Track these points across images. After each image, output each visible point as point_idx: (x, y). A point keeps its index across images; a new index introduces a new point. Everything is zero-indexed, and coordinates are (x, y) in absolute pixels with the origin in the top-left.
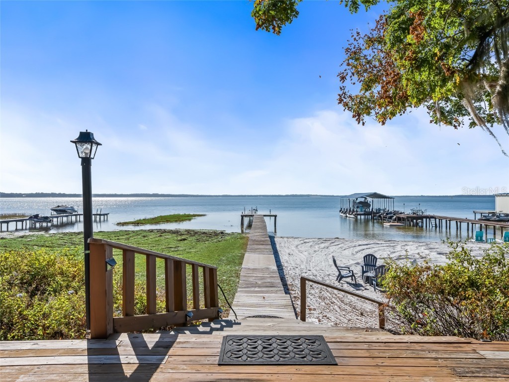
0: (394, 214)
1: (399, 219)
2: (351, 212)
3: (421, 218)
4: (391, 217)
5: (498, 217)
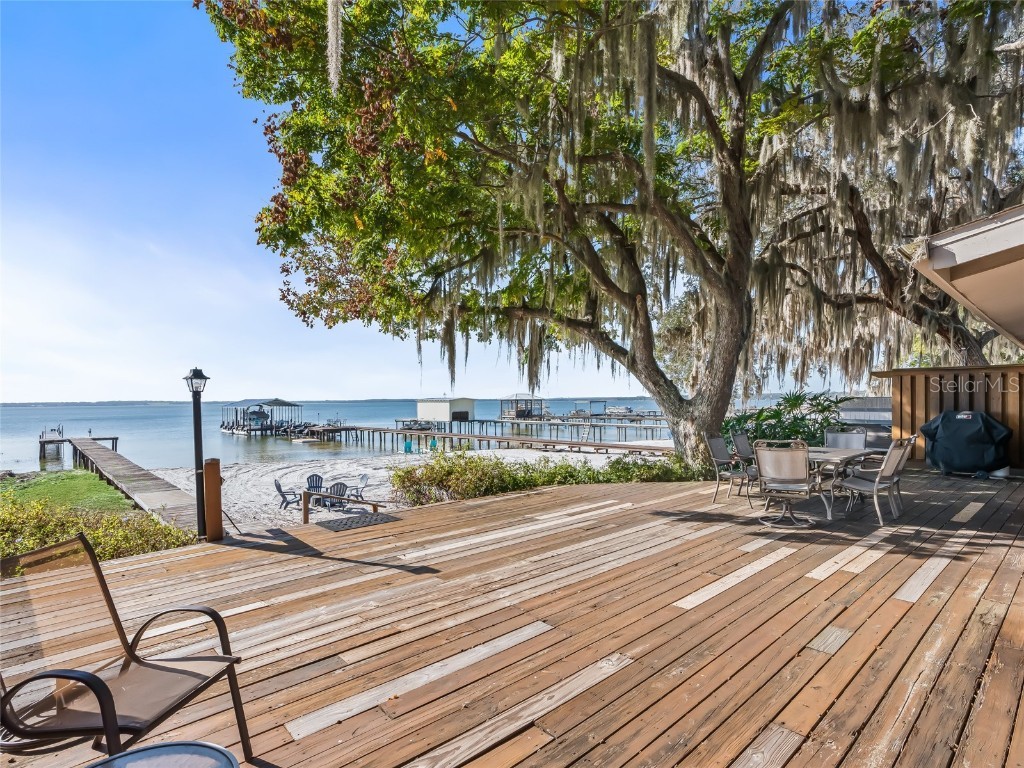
0: (306, 427)
1: (313, 433)
2: (240, 427)
3: (339, 430)
4: (301, 432)
5: (420, 425)
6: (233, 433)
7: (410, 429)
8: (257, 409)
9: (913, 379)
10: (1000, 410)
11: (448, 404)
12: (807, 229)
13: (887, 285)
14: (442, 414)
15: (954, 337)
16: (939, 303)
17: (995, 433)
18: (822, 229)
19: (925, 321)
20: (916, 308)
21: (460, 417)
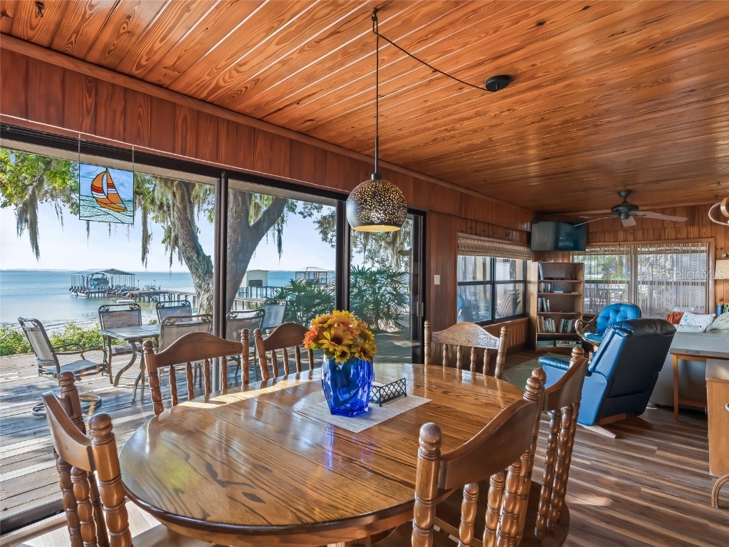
0: (129, 291)
1: (133, 295)
2: (83, 289)
3: (158, 294)
4: (125, 295)
21: (256, 284)
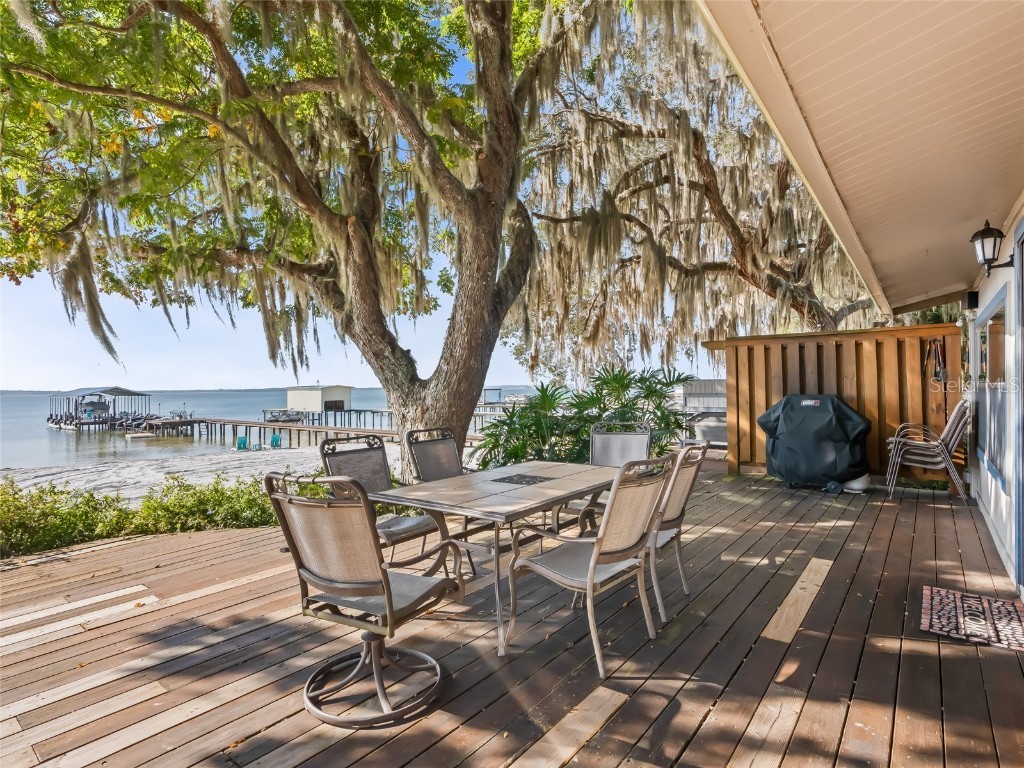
1: (151, 427)
2: (69, 418)
4: (138, 426)
5: (288, 416)
6: (61, 428)
7: (277, 421)
8: (95, 399)
9: (750, 350)
10: (854, 393)
11: (320, 392)
12: (651, 179)
13: (738, 249)
14: (314, 404)
15: (809, 312)
16: (794, 274)
17: (849, 425)
18: (667, 180)
19: (779, 292)
20: (770, 278)
21: (334, 406)
